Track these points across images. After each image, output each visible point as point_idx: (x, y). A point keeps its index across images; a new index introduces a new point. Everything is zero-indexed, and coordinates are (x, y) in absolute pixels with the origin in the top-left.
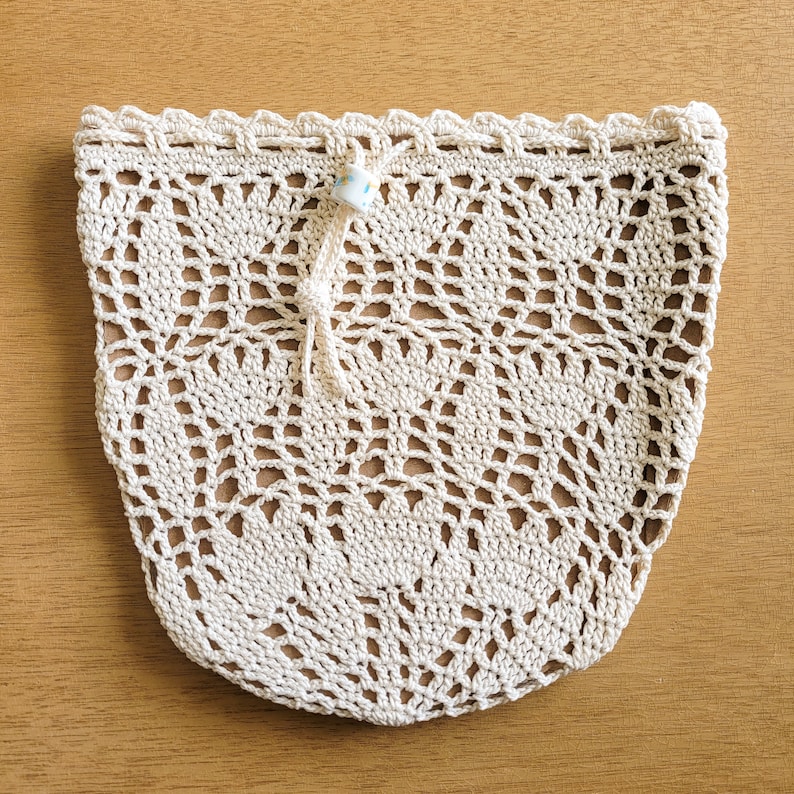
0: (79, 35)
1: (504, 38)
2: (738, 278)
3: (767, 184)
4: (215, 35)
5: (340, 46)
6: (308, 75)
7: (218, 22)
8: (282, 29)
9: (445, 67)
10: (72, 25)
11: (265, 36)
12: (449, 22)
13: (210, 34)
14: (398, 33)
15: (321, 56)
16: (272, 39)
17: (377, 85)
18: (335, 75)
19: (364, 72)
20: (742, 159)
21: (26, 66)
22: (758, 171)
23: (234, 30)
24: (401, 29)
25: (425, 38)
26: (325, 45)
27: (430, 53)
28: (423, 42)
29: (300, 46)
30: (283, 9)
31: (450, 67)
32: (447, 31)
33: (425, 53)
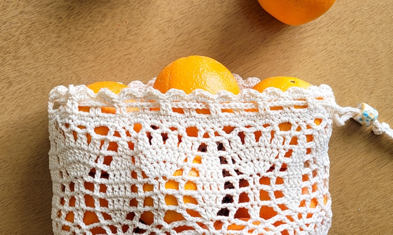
0: (21, 104)
1: (220, 5)
2: (377, 62)
3: (371, 13)
4: (85, 71)
5: (145, 47)
6: (138, 68)
7: (83, 64)
8: (115, 52)
9: (200, 32)
10: (16, 101)
11: (109, 59)
12: (190, 9)
13: (82, 72)
14: (169, 27)
15: (139, 56)
16: (112, 60)
17: (172, 56)
18: (150, 62)
19: (163, 53)
20: (355, 7)
21: (5, 130)
22: (365, 9)
23: (93, 64)
24: (170, 24)
25: (183, 23)
26: (139, 50)
27: (189, 29)
28: (183, 25)
29: (127, 56)
30: (110, 42)
31: (202, 31)
32: (192, 14)
33: (187, 30)
